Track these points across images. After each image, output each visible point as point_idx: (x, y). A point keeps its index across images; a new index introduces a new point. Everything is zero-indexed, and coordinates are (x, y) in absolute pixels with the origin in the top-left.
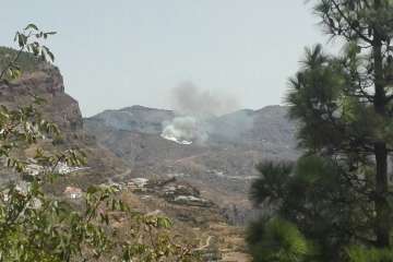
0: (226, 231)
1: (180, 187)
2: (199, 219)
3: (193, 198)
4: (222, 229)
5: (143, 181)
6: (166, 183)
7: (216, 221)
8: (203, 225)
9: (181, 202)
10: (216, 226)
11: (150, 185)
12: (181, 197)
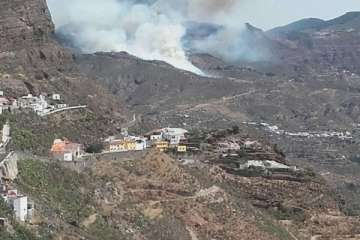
0: (343, 227)
1: (248, 143)
2: (288, 204)
3: (274, 164)
4: (335, 223)
5: (178, 133)
6: (219, 137)
7: (321, 207)
8: (298, 214)
9: (252, 172)
10: (323, 217)
11: (192, 141)
12: (250, 163)
